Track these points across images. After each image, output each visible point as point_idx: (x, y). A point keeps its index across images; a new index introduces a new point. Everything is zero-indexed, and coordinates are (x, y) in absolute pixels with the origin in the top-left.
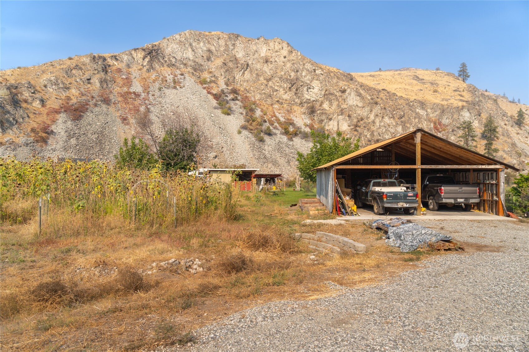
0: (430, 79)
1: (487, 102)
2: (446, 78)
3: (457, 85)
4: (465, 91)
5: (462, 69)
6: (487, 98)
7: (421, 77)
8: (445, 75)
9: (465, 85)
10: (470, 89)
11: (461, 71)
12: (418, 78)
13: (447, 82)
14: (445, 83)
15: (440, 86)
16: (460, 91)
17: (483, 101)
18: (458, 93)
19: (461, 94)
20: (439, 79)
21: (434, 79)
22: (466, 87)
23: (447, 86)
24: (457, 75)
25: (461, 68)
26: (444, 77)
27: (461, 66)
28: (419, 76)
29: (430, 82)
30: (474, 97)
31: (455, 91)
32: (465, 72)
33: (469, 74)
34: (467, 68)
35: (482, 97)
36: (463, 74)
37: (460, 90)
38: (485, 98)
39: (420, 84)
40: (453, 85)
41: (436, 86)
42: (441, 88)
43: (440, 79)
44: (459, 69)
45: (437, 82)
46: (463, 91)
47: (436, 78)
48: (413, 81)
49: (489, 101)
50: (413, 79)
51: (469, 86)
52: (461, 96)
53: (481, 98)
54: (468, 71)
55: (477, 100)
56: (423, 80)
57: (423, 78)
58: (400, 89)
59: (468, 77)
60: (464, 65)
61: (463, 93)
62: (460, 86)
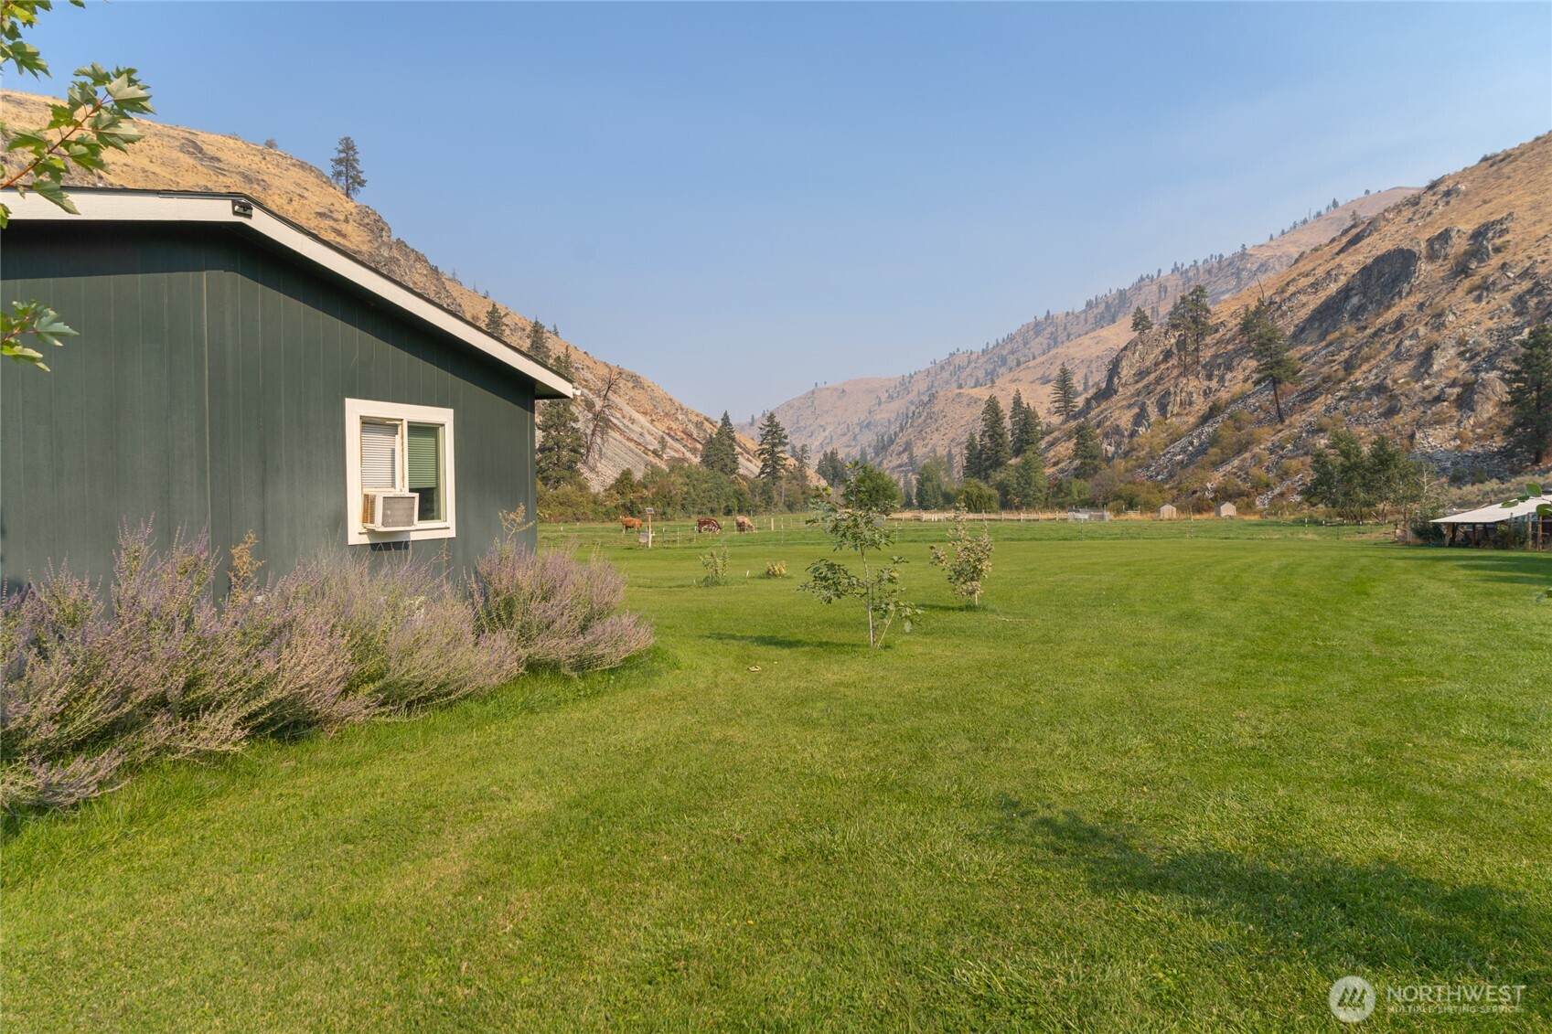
0: (244, 163)
1: (411, 266)
2: (295, 174)
3: (327, 201)
4: (351, 222)
5: (343, 155)
6: (412, 257)
7: (210, 150)
8: (294, 165)
9: (350, 206)
10: (366, 221)
11: (339, 162)
12: (201, 151)
13: (298, 185)
14: (291, 188)
15: (274, 190)
16: (336, 220)
17: (402, 262)
18: (332, 223)
19: (338, 227)
20: (274, 171)
21: (254, 166)
22: (354, 211)
23: (296, 198)
24: (329, 172)
25: (340, 152)
26: (287, 170)
27: (341, 147)
28: (205, 147)
29: (239, 173)
30: (376, 245)
31: (320, 215)
32: (354, 168)
33: (363, 177)
34: (357, 157)
35: (400, 250)
36: (347, 171)
37: (335, 215)
38: (407, 255)
39: (206, 171)
40: (316, 199)
41: (260, 189)
42: (276, 197)
43: (272, 170)
44: (336, 155)
45: (265, 178)
46: (346, 221)
47: (263, 166)
48: (181, 155)
49: (418, 265)
50: (181, 151)
51: (365, 212)
52: (339, 233)
53: (395, 253)
54: (359, 168)
55: (386, 255)
56: (219, 160)
57: (219, 155)
58: (125, 169)
59: (362, 183)
60: (348, 146)
61: (342, 227)
62: (337, 206)
